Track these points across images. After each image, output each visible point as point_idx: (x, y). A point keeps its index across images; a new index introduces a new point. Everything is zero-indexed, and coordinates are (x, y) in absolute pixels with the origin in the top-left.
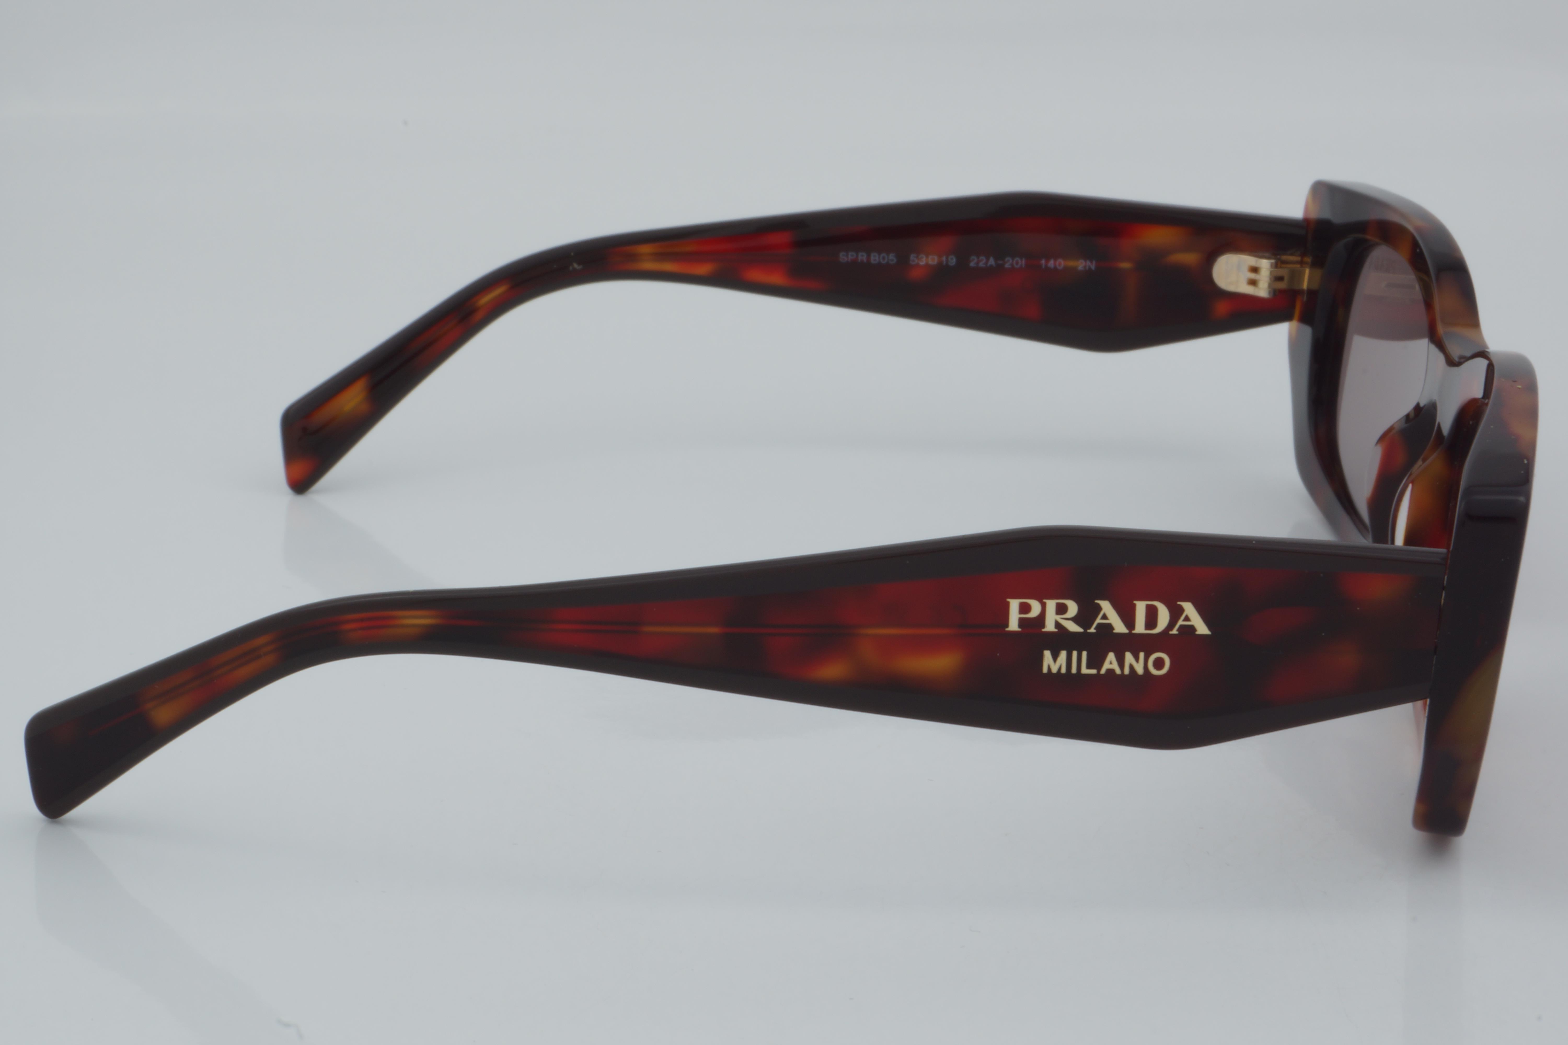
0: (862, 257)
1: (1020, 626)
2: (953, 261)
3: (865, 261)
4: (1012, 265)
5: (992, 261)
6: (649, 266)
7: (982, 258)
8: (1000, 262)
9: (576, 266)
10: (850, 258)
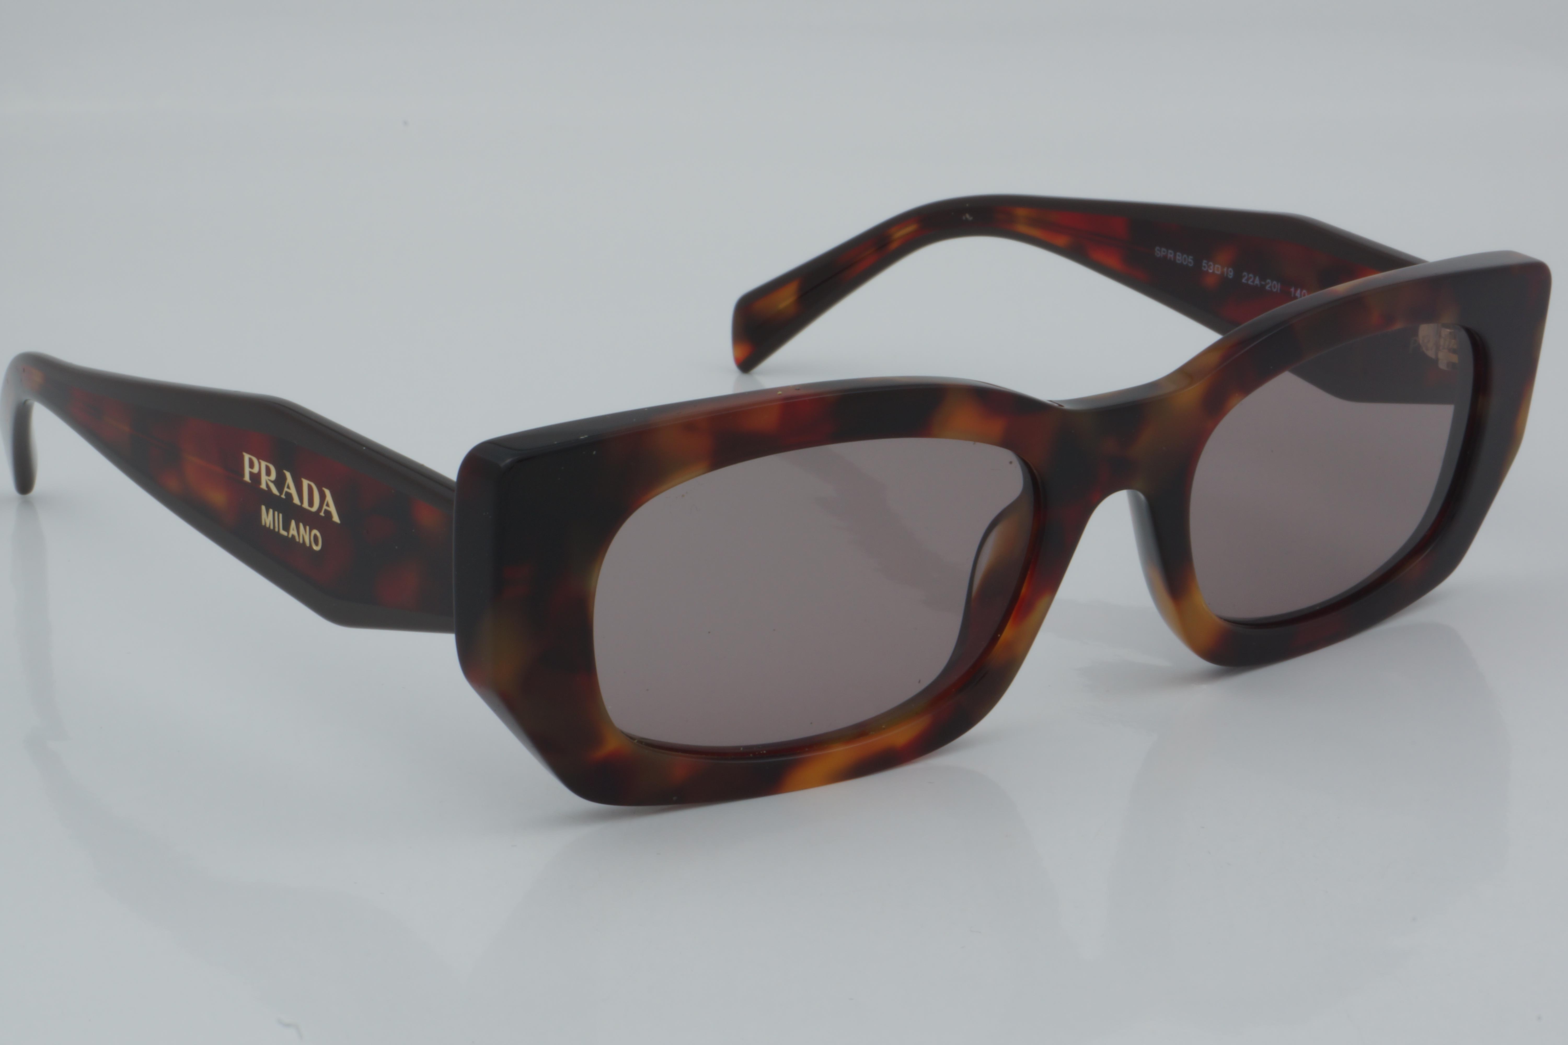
0: (1170, 254)
1: (251, 479)
2: (1231, 275)
3: (1172, 259)
4: (1271, 287)
5: (1257, 281)
6: (1023, 228)
7: (1251, 275)
8: (1263, 283)
9: (968, 216)
10: (1163, 253)
